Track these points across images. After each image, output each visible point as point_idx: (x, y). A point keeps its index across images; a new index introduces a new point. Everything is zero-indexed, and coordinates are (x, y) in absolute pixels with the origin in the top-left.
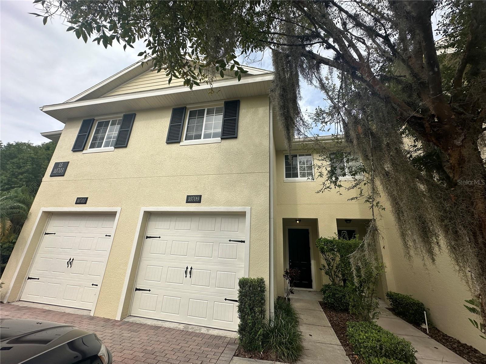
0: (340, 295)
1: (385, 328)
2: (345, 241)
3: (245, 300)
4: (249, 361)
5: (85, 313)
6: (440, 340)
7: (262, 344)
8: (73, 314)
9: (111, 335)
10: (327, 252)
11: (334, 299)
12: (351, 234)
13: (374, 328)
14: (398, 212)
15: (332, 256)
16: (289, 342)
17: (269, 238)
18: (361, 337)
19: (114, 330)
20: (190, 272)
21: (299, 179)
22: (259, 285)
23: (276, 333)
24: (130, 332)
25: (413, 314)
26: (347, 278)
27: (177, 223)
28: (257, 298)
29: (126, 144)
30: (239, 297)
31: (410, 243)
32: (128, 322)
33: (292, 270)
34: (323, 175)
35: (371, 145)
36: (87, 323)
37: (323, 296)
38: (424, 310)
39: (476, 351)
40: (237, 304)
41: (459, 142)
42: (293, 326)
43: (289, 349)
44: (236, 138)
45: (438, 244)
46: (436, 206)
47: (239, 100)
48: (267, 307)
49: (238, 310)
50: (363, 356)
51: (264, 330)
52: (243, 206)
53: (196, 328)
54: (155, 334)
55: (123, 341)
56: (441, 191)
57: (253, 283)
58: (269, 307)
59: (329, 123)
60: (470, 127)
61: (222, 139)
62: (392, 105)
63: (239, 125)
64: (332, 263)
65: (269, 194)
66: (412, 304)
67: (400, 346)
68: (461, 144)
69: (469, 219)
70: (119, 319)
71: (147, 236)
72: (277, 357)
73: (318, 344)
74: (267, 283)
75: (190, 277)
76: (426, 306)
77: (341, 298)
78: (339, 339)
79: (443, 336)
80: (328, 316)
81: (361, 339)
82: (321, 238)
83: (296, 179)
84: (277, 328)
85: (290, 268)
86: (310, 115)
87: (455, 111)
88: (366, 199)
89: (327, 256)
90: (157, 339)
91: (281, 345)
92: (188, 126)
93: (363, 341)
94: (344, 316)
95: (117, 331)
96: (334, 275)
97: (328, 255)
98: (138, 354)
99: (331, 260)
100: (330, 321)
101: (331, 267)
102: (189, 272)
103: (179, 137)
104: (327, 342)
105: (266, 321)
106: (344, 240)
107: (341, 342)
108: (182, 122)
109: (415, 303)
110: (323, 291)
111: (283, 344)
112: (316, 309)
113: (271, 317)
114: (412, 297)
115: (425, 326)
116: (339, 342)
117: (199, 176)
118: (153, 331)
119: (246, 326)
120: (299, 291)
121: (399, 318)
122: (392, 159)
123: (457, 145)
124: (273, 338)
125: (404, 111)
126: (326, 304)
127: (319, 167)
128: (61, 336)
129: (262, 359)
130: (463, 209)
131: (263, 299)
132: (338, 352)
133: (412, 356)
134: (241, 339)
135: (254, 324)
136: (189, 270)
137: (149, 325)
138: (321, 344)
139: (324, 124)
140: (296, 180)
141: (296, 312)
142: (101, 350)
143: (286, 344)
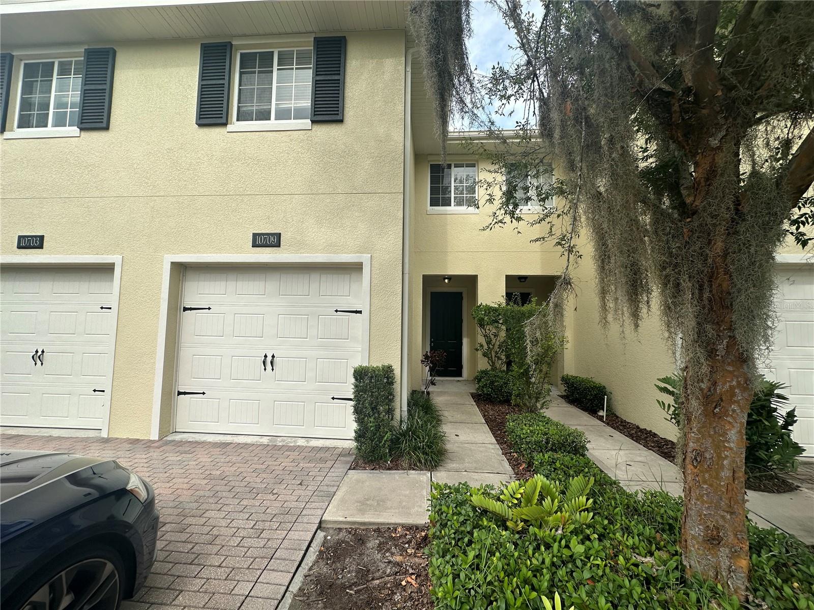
0: (502, 382)
1: (555, 419)
2: (516, 308)
3: (364, 397)
4: (371, 473)
5: (92, 434)
6: (618, 427)
7: (389, 452)
8: (69, 438)
9: (145, 461)
10: (488, 324)
11: (492, 388)
12: (525, 298)
13: (541, 419)
14: (603, 257)
15: (494, 331)
16: (428, 446)
17: (401, 306)
18: (524, 431)
19: (150, 454)
20: (272, 363)
21: (453, 208)
22: (385, 375)
23: (409, 437)
24: (178, 454)
25: (591, 400)
26: (513, 360)
27: (240, 284)
28: (382, 393)
29: (105, 121)
30: (354, 393)
31: (611, 305)
32: (174, 441)
33: (434, 353)
34: (494, 199)
35: (583, 141)
36: (98, 448)
37: (477, 386)
38: (605, 394)
39: (655, 435)
40: (352, 403)
41: (717, 142)
42: (433, 427)
43: (427, 454)
44: (341, 121)
45: (648, 303)
46: (660, 246)
47: (345, 37)
48: (397, 404)
49: (353, 410)
50: (524, 452)
51: (392, 435)
52: (358, 252)
53: (289, 440)
54: (222, 453)
55: (170, 467)
56: (672, 222)
57: (377, 373)
58: (399, 405)
59: (513, 98)
60: (738, 115)
61: (313, 122)
62: (628, 63)
63: (346, 95)
64: (494, 341)
65: (402, 232)
66: (592, 388)
67: (571, 438)
68: (718, 145)
69: (700, 266)
70: (157, 438)
71: (184, 308)
72: (410, 465)
73: (466, 445)
74: (397, 372)
75: (273, 369)
76: (608, 390)
77: (502, 386)
78: (495, 437)
79: (622, 422)
80: (481, 410)
81: (523, 434)
82: (480, 305)
83: (448, 208)
84: (411, 430)
85: (431, 351)
86: (482, 79)
87: (724, 82)
88: (558, 241)
89: (487, 331)
90: (227, 460)
91: (416, 450)
92: (240, 90)
93: (525, 436)
94: (504, 408)
95: (155, 454)
96: (495, 356)
97: (489, 330)
98: (199, 482)
99: (492, 337)
100: (484, 416)
101: (491, 347)
102: (269, 362)
103: (224, 112)
104: (478, 442)
105: (396, 423)
106: (516, 306)
107: (497, 440)
108: (227, 78)
109: (596, 387)
110: (478, 379)
111: (419, 448)
112: (466, 403)
113: (403, 416)
114: (593, 380)
115: (602, 413)
116: (494, 440)
117: (272, 197)
118: (219, 449)
119: (367, 431)
120: (442, 381)
121: (572, 406)
122: (612, 165)
123: (712, 145)
124: (406, 443)
125: (647, 77)
126: (480, 395)
127: (489, 185)
128: (52, 469)
129: (389, 469)
130: (695, 251)
131: (391, 394)
132: (493, 451)
133: (584, 447)
134: (359, 449)
135: (378, 427)
136: (269, 359)
137: (210, 442)
138: (471, 445)
139: (504, 101)
140: (446, 210)
141: (438, 408)
142: (131, 481)
143: (423, 448)
